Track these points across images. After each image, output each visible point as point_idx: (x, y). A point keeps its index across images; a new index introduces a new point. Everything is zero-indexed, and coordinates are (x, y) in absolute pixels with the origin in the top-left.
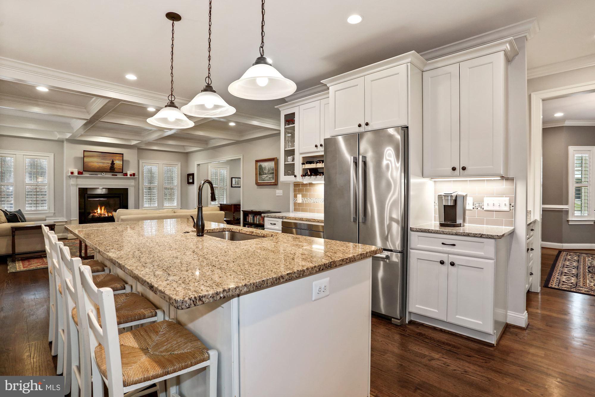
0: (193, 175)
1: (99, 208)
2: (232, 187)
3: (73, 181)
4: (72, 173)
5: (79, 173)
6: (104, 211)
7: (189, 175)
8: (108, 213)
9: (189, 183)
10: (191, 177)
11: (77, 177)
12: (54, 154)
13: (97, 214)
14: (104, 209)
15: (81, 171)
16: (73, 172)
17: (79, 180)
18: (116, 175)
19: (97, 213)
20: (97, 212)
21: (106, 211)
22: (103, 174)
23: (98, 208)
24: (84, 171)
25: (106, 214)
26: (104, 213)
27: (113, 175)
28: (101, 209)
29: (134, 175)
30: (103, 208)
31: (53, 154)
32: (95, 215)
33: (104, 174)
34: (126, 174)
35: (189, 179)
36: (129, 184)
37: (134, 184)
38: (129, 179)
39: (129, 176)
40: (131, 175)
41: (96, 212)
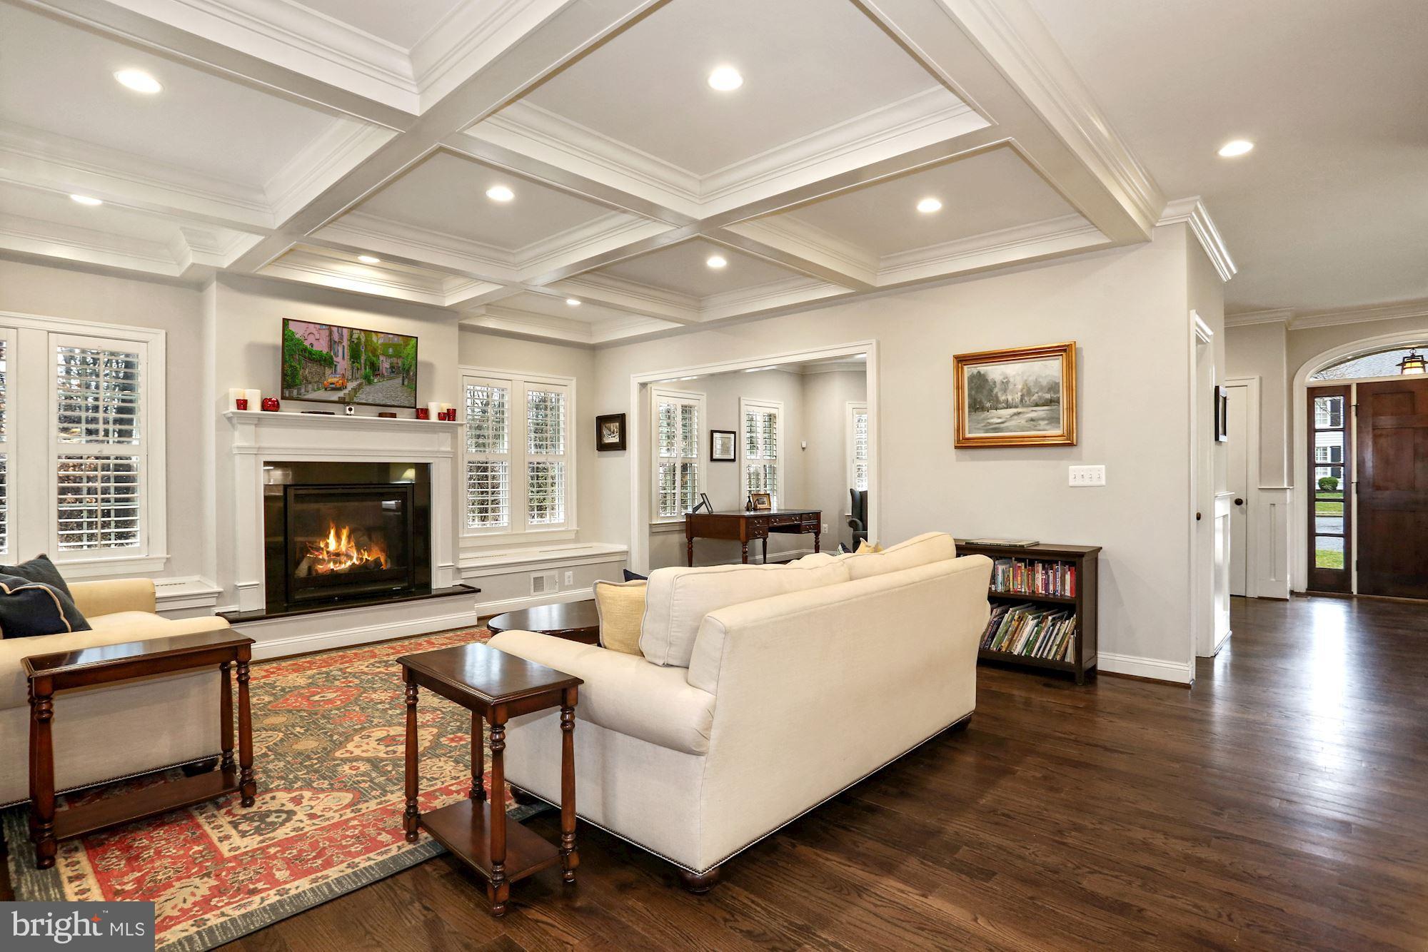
0: (621, 419)
1: (332, 532)
2: (712, 460)
3: (241, 438)
4: (242, 404)
5: (269, 405)
6: (349, 542)
7: (604, 420)
8: (358, 551)
9: (602, 447)
10: (615, 426)
11: (259, 421)
12: (166, 334)
13: (325, 553)
14: (349, 537)
15: (275, 394)
16: (245, 402)
17: (265, 431)
18: (394, 415)
19: (328, 552)
20: (327, 545)
21: (352, 544)
22: (348, 412)
23: (330, 533)
24: (283, 398)
25: (355, 555)
26: (347, 549)
27: (381, 415)
28: (338, 536)
29: (450, 415)
30: (345, 533)
31: (164, 332)
32: (321, 557)
33: (352, 412)
34: (423, 414)
35: (607, 432)
36: (436, 449)
37: (449, 449)
38: (433, 429)
39: (434, 418)
40: (442, 416)
41: (322, 545)
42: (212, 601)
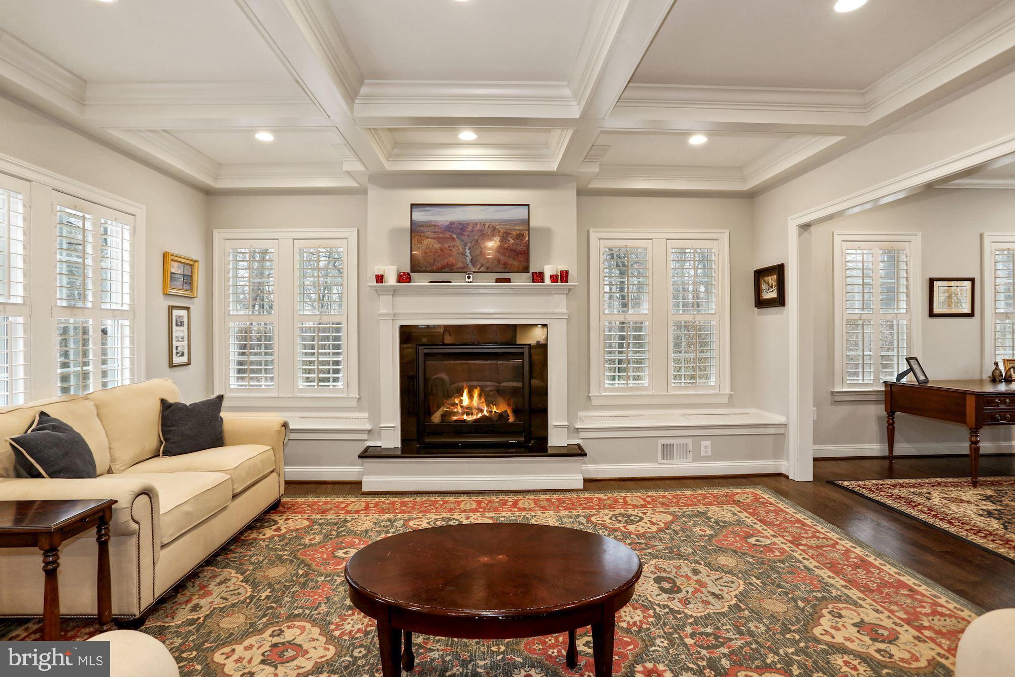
0: (779, 270)
1: (466, 391)
2: (931, 314)
3: (384, 305)
4: (380, 279)
5: (403, 278)
6: (480, 399)
7: (760, 274)
8: (488, 406)
9: (760, 303)
10: (772, 279)
11: (394, 292)
13: (459, 407)
14: (480, 396)
15: (408, 270)
16: (382, 276)
17: (400, 300)
18: (509, 280)
19: (462, 407)
20: (461, 401)
21: (483, 400)
22: (467, 280)
23: (463, 392)
24: (408, 274)
25: (485, 409)
26: (478, 404)
27: (498, 280)
28: (471, 396)
29: (564, 276)
30: (476, 393)
32: (456, 410)
33: (471, 280)
34: (538, 277)
35: (764, 286)
36: (553, 311)
37: (565, 311)
38: (548, 292)
39: (548, 281)
40: (554, 278)
41: (457, 401)
42: (365, 436)
